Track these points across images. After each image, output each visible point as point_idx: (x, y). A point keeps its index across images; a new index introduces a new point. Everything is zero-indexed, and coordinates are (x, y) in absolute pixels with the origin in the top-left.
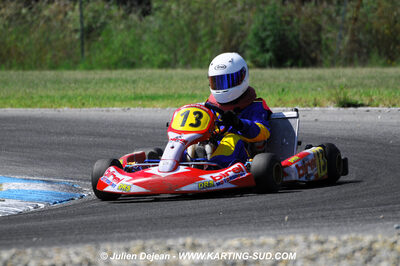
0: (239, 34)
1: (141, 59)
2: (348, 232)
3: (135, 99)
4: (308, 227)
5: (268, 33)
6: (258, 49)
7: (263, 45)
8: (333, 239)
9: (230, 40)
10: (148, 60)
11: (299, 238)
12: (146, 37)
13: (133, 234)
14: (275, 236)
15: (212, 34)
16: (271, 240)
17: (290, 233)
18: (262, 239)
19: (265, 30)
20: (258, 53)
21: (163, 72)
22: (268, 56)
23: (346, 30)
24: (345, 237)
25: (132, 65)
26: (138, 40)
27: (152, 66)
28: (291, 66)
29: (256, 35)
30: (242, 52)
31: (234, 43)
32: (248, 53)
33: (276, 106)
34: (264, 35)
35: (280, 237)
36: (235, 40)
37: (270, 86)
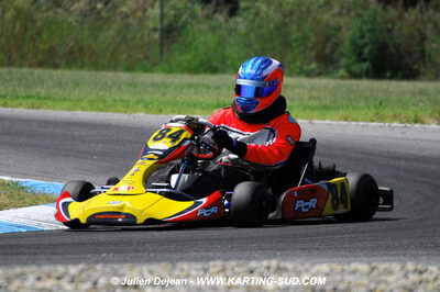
0: (333, 40)
1: (224, 63)
4: (404, 255)
5: (366, 40)
6: (354, 58)
7: (360, 54)
8: (434, 269)
9: (324, 48)
11: (396, 267)
13: (211, 254)
14: (369, 263)
15: (304, 39)
16: (364, 267)
17: (385, 261)
18: (354, 266)
19: (363, 37)
20: (355, 62)
22: (365, 66)
25: (215, 71)
26: (222, 43)
28: (391, 78)
29: (353, 42)
30: (338, 61)
31: (327, 51)
32: (343, 61)
33: (372, 121)
34: (361, 42)
35: (374, 265)
36: (329, 45)
37: (365, 98)
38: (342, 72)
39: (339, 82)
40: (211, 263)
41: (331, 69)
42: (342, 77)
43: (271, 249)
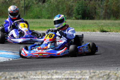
0: (71, 9)
1: (42, 16)
2: (102, 70)
3: (40, 28)
4: (90, 68)
5: (80, 9)
6: (77, 14)
7: (79, 13)
8: (98, 72)
9: (69, 11)
10: (44, 16)
11: (88, 71)
12: (44, 10)
13: (38, 69)
14: (80, 70)
15: (63, 9)
16: (79, 72)
17: (85, 70)
18: (76, 71)
19: (79, 8)
20: (77, 15)
21: (48, 20)
22: (80, 16)
23: (103, 9)
24: (101, 71)
25: (39, 18)
26: (41, 10)
27: (45, 18)
28: (87, 19)
29: (76, 10)
30: (72, 15)
31: (70, 12)
32: (74, 15)
33: (82, 31)
34: (79, 10)
35: (82, 71)
36: (70, 11)
37: (80, 25)
38: (74, 18)
39: (73, 20)
40: (38, 71)
41: (71, 17)
42: (74, 19)
43: (54, 67)
